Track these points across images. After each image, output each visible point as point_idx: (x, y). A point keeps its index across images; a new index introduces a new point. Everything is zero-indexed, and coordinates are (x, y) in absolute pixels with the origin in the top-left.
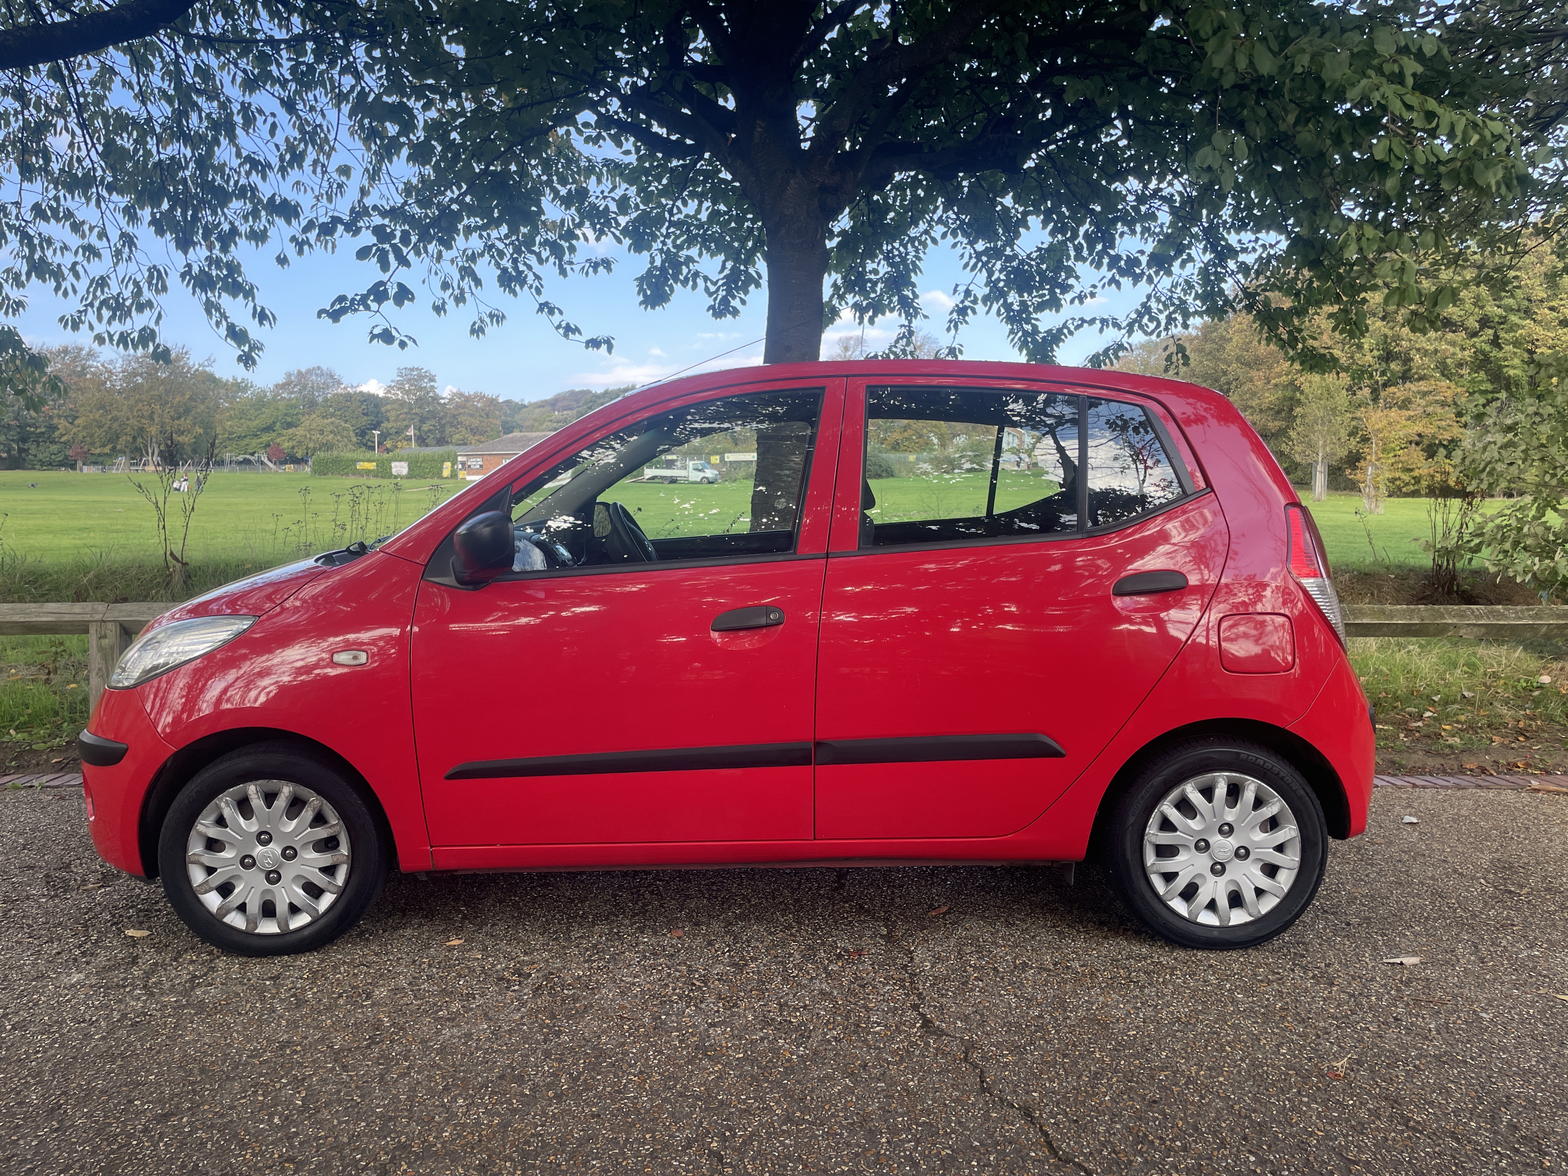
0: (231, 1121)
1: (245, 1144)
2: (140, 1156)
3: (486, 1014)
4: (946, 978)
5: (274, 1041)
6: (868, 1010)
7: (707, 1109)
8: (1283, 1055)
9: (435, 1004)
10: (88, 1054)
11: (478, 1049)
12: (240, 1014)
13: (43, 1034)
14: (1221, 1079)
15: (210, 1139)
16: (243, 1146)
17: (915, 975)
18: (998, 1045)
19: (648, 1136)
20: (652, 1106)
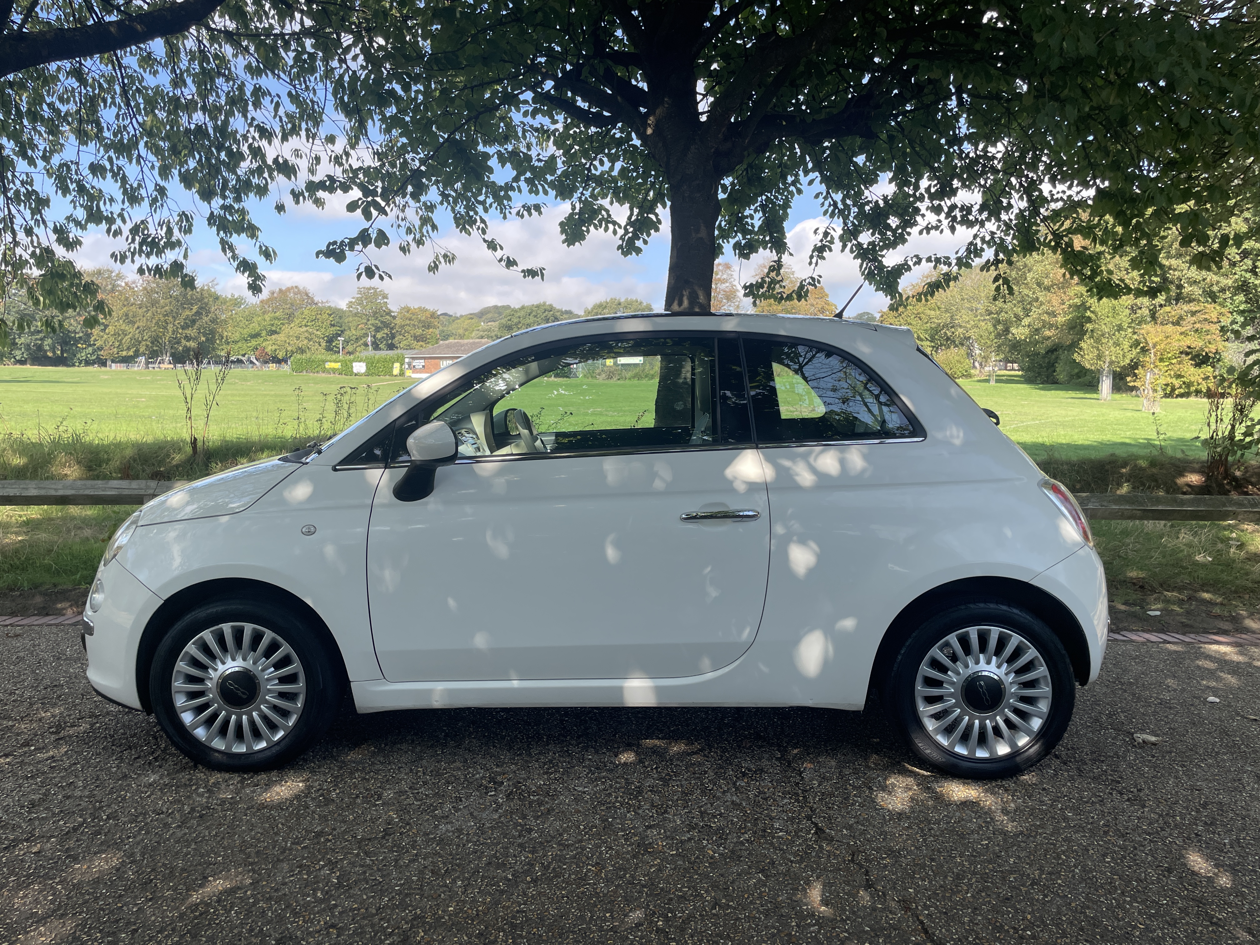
0: (285, 895)
1: (297, 913)
2: (217, 922)
3: (471, 814)
4: (832, 795)
5: (311, 832)
6: (772, 819)
7: (651, 895)
8: (1108, 862)
9: (432, 805)
10: (168, 840)
11: (468, 841)
12: (282, 809)
13: (132, 823)
14: (1059, 881)
15: (270, 908)
16: (296, 914)
17: (806, 791)
18: (878, 850)
19: (608, 915)
20: (608, 891)
